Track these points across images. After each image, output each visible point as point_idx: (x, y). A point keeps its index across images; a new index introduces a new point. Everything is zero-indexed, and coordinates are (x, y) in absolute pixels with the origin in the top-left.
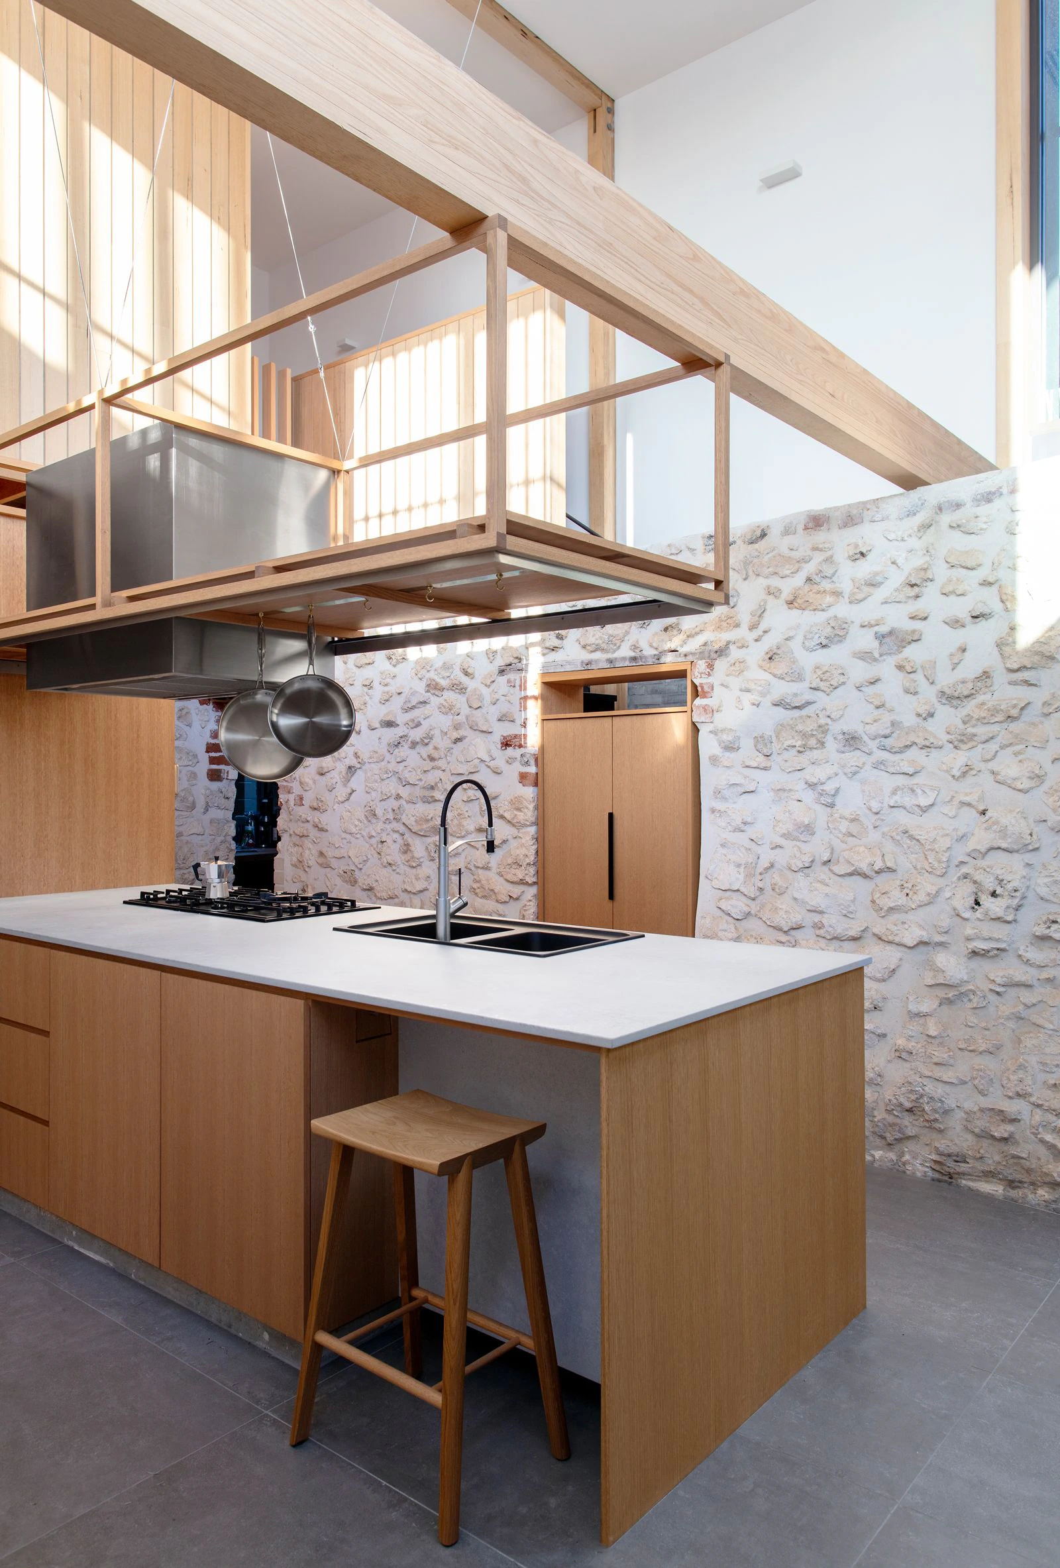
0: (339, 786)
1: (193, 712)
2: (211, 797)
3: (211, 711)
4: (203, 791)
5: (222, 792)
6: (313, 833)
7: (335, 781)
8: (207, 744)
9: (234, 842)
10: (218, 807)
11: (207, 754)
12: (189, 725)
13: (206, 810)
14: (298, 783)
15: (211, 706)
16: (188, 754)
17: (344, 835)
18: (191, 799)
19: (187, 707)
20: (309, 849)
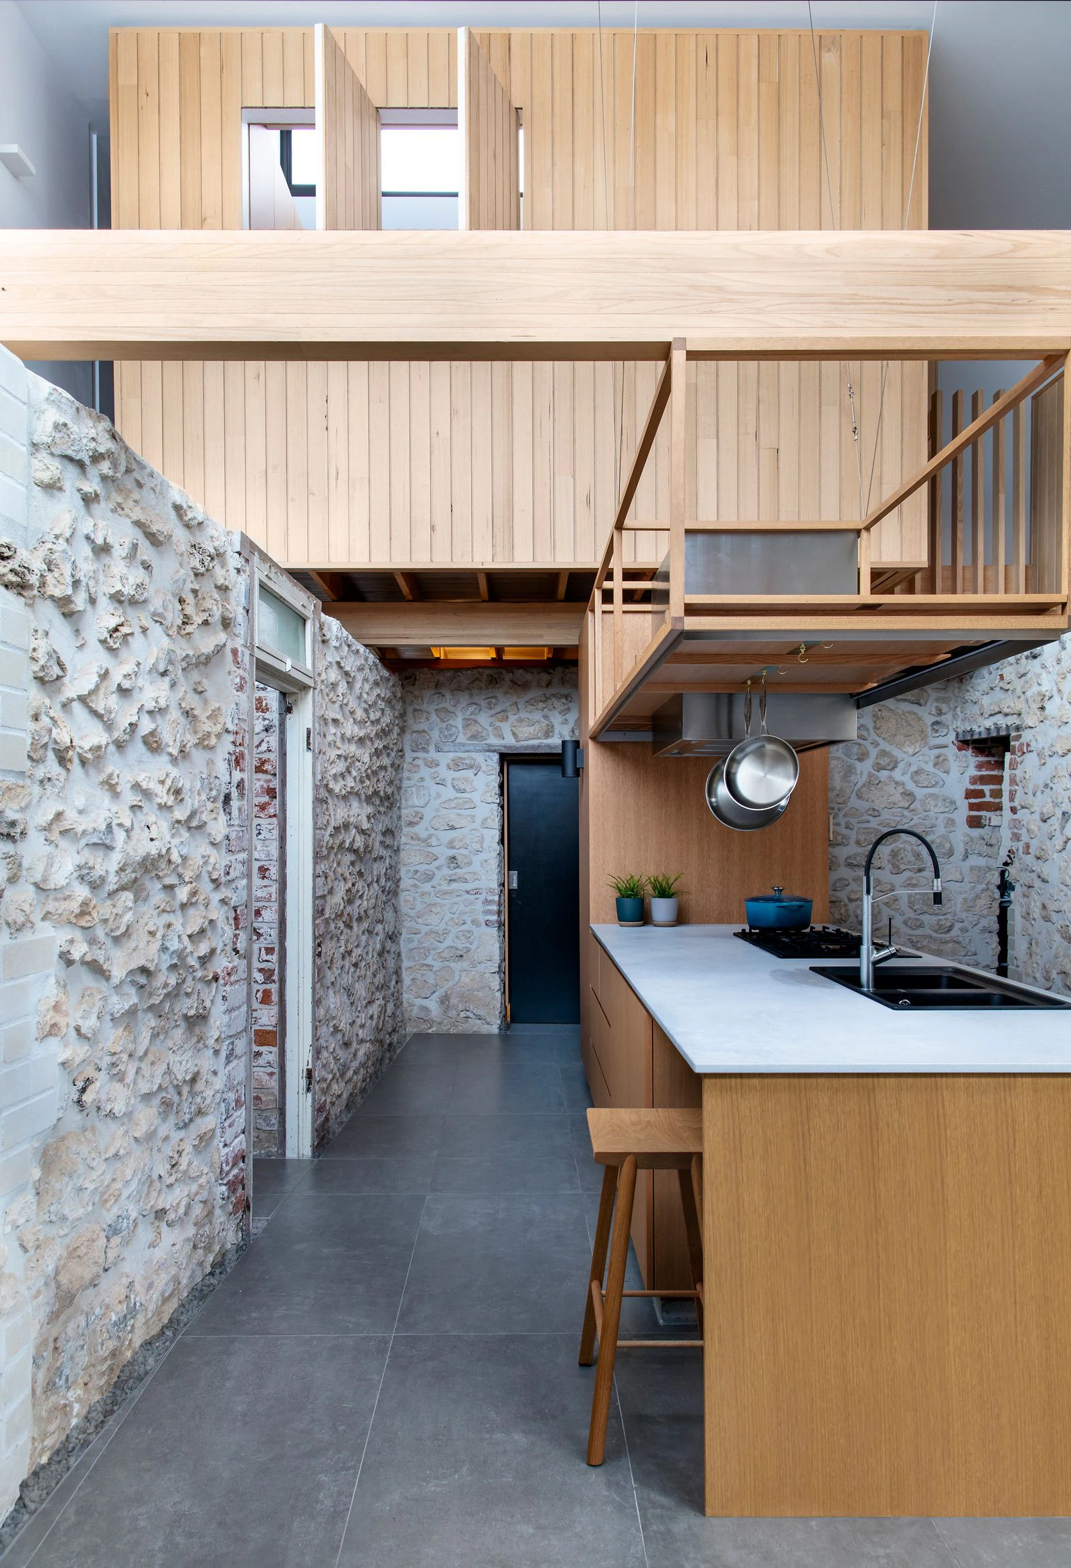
0: (1058, 833)
1: (951, 759)
2: (970, 844)
3: (970, 757)
4: (962, 838)
5: (983, 839)
6: (1037, 883)
7: (1054, 828)
8: (967, 790)
9: (998, 891)
10: (980, 854)
11: (967, 801)
12: (947, 772)
13: (966, 857)
14: (1026, 830)
15: (970, 751)
16: (944, 800)
17: (1062, 887)
18: (947, 846)
19: (944, 754)
20: (1035, 901)
